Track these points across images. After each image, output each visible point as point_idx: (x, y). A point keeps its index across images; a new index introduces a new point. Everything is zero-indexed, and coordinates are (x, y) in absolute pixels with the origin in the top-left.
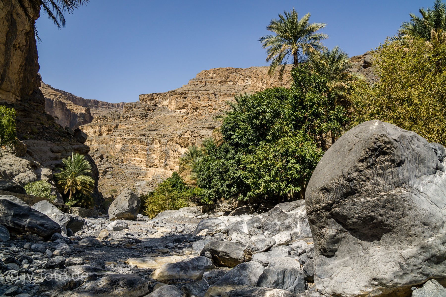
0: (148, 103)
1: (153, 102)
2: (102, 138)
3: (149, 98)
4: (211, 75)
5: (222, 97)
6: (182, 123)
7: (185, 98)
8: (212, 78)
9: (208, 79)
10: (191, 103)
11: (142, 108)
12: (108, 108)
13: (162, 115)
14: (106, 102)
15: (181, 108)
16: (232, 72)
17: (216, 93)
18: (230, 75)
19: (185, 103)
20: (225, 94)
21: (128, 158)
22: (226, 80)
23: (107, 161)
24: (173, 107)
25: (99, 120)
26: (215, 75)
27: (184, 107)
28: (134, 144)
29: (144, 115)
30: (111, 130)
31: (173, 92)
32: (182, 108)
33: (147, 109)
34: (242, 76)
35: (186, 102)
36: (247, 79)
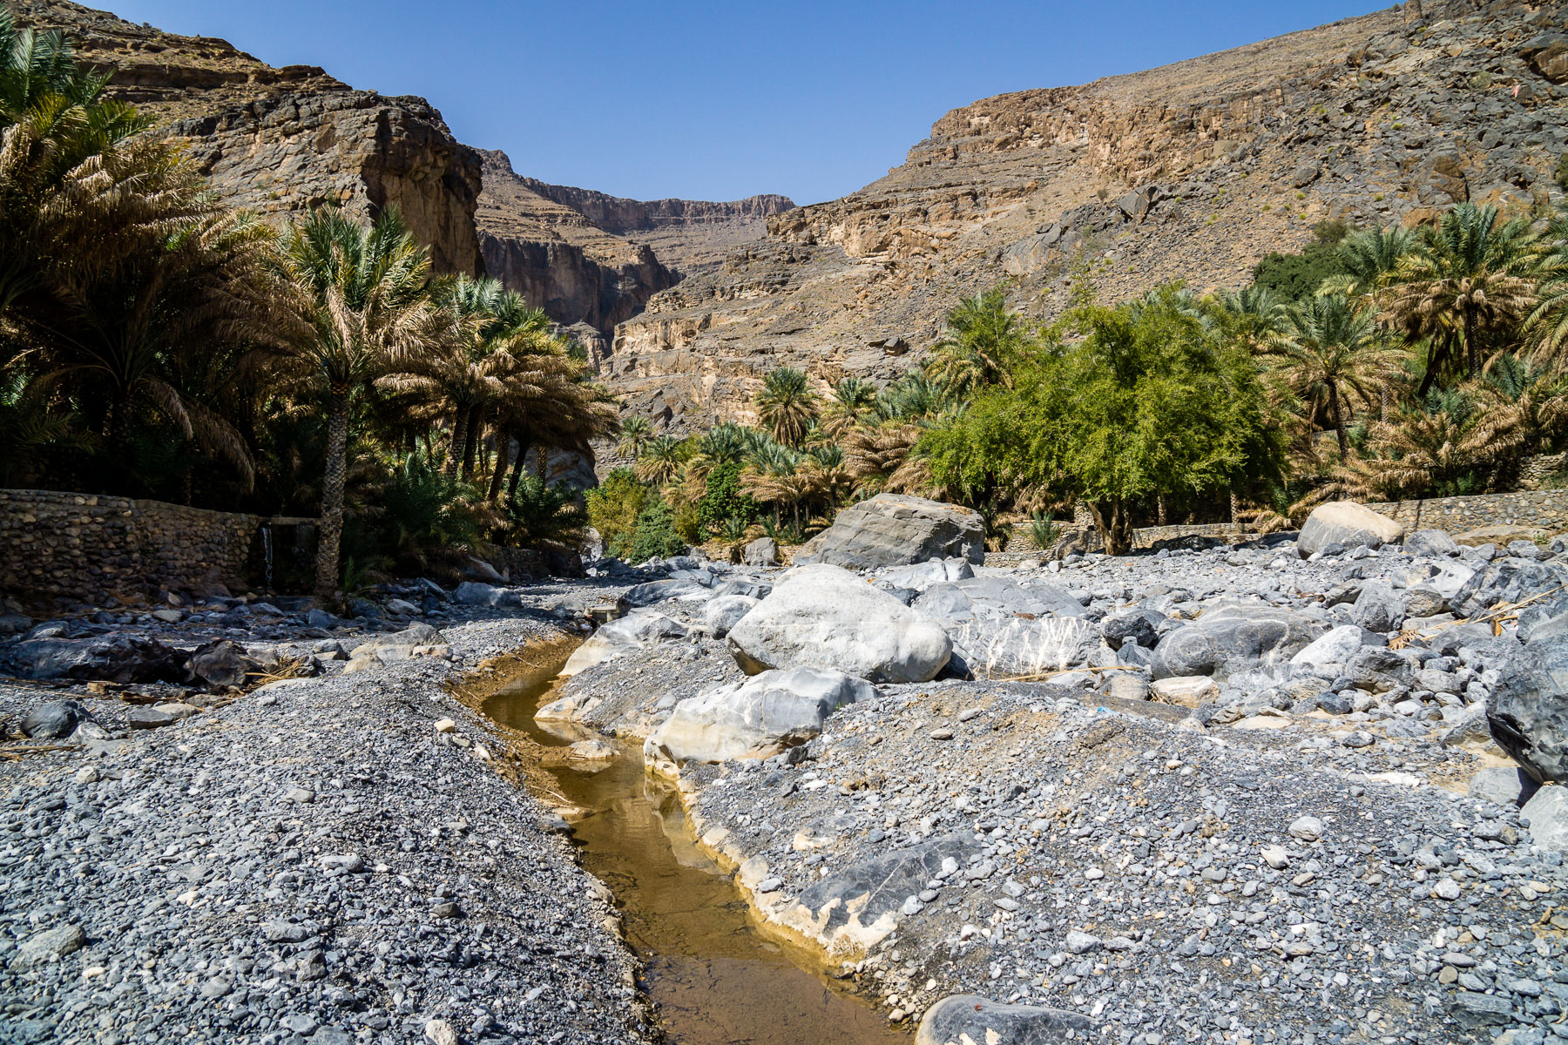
0: (792, 237)
1: (805, 233)
2: (671, 357)
3: (791, 225)
4: (975, 121)
5: (994, 200)
6: (854, 311)
7: (886, 217)
8: (978, 133)
9: (967, 138)
10: (899, 234)
11: (774, 258)
12: (716, 220)
13: (823, 278)
14: (707, 203)
15: (875, 250)
16: (1039, 106)
17: (979, 189)
18: (1034, 114)
19: (883, 234)
20: (1006, 191)
21: (730, 411)
22: (1019, 135)
23: (682, 422)
24: (854, 247)
25: (662, 306)
26: (986, 120)
27: (883, 246)
28: (740, 377)
29: (776, 280)
30: (693, 333)
31: (856, 199)
32: (877, 250)
33: (787, 257)
34: (1069, 115)
35: (889, 229)
36: (1083, 128)
